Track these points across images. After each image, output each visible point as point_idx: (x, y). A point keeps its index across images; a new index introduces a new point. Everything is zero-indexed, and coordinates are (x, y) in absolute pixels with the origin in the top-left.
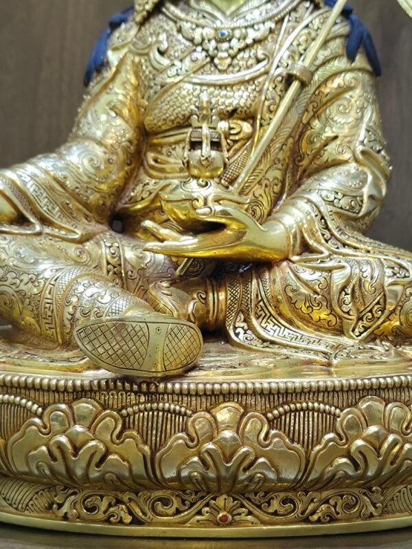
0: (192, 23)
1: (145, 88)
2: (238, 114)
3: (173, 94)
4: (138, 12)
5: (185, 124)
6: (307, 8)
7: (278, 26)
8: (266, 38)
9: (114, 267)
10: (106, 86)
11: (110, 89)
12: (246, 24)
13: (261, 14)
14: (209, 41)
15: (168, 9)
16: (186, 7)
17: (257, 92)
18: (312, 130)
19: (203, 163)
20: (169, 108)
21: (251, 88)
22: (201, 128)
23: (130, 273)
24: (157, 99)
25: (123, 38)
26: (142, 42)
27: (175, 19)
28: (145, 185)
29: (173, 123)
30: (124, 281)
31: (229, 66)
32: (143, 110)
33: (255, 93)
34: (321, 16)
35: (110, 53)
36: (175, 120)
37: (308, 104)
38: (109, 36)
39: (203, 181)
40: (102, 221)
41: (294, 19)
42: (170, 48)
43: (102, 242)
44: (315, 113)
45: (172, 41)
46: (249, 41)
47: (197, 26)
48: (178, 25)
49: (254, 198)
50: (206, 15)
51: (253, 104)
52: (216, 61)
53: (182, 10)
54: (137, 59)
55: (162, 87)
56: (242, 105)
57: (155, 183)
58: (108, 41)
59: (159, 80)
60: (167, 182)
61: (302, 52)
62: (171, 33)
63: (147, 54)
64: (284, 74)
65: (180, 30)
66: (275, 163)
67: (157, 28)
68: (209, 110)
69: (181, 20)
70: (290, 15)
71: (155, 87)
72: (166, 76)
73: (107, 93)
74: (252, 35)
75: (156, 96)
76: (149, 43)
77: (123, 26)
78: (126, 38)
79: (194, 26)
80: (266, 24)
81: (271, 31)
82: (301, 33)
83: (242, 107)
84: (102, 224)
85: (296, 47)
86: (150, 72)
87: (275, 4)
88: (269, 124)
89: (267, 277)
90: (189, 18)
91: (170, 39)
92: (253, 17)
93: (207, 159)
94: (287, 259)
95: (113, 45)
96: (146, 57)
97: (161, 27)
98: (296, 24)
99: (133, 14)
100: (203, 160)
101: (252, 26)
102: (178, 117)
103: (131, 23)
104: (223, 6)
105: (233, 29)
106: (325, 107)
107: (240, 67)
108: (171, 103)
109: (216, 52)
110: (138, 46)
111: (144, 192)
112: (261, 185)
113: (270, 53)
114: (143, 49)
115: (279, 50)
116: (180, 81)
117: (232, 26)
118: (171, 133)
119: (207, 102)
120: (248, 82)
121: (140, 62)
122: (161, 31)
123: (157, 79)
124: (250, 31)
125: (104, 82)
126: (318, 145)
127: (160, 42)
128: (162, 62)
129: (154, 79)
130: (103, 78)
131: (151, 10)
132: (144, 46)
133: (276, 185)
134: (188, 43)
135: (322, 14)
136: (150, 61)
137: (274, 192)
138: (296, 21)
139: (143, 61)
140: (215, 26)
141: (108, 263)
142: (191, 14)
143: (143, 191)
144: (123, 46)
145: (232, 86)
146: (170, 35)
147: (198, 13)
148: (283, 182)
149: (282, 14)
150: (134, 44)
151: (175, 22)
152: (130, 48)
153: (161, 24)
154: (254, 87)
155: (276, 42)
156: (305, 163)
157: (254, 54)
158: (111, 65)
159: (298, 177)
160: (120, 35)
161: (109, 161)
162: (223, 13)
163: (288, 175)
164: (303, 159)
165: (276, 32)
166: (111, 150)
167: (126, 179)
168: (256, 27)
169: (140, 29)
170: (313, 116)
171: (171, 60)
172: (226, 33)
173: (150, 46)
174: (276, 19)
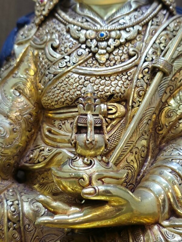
0: (78, 26)
1: (41, 75)
2: (114, 98)
3: (63, 81)
4: (37, 17)
5: (72, 105)
6: (165, 15)
7: (144, 29)
8: (135, 38)
9: (14, 223)
10: (12, 72)
11: (16, 74)
12: (119, 27)
13: (130, 19)
14: (91, 40)
15: (59, 15)
16: (73, 13)
17: (129, 81)
18: (170, 107)
19: (88, 146)
20: (60, 92)
21: (124, 78)
22: (86, 115)
23: (27, 226)
24: (50, 85)
25: (26, 35)
26: (40, 39)
27: (65, 22)
28: (41, 151)
29: (63, 104)
30: (23, 234)
31: (107, 59)
32: (40, 91)
33: (127, 81)
34: (175, 21)
35: (16, 47)
36: (64, 101)
37: (166, 88)
38: (16, 33)
39: (87, 160)
40: (6, 178)
41: (156, 23)
42: (61, 45)
43: (5, 201)
44: (171, 94)
45: (63, 39)
46: (122, 40)
47: (82, 28)
48: (67, 27)
49: (127, 163)
50: (88, 19)
51: (126, 90)
52: (97, 56)
53: (71, 16)
54: (36, 52)
55: (55, 75)
56: (118, 91)
57: (49, 150)
58: (15, 37)
59: (52, 70)
60: (59, 150)
61: (163, 48)
62: (62, 32)
63: (43, 49)
64: (150, 66)
65: (68, 31)
66: (143, 135)
67: (51, 28)
68: (93, 101)
69: (70, 23)
70: (153, 21)
71: (49, 75)
72: (58, 67)
73: (14, 77)
74: (125, 35)
75: (50, 82)
76: (45, 40)
77: (26, 27)
78: (28, 36)
79: (80, 28)
80: (135, 27)
81: (139, 33)
82: (161, 34)
83: (118, 93)
84: (7, 180)
85: (158, 44)
86: (46, 63)
87: (141, 12)
88: (139, 106)
89: (142, 238)
90: (75, 22)
91: (61, 37)
92: (124, 21)
93: (91, 142)
94: (157, 223)
95: (18, 40)
96: (43, 51)
97: (54, 28)
98: (157, 27)
99: (34, 17)
100: (88, 144)
101: (125, 29)
102: (67, 99)
103: (32, 24)
104: (101, 12)
105: (110, 31)
106: (178, 90)
107: (116, 61)
108: (62, 89)
109: (97, 48)
110: (36, 42)
111: (40, 157)
112: (132, 152)
113: (138, 50)
114: (40, 45)
115: (146, 47)
116: (69, 71)
117: (109, 29)
118: (62, 111)
119: (91, 93)
120: (122, 72)
121: (38, 54)
122: (54, 31)
123: (50, 69)
124: (123, 32)
125: (11, 68)
126: (174, 118)
127: (54, 40)
128: (55, 56)
129: (49, 69)
130: (11, 65)
131: (47, 15)
132: (42, 42)
133: (143, 151)
134: (75, 41)
135: (175, 19)
136: (45, 54)
137: (142, 157)
138: (157, 25)
139: (40, 54)
140: (96, 28)
141: (9, 220)
142: (77, 19)
143: (39, 155)
144: (26, 42)
145: (110, 76)
146: (61, 34)
147: (83, 18)
148: (148, 148)
149: (147, 20)
150: (34, 40)
151: (65, 25)
152: (30, 43)
153: (55, 26)
154: (126, 77)
155: (143, 41)
156: (164, 132)
157: (126, 50)
158: (17, 55)
159: (158, 142)
160: (24, 33)
161: (13, 131)
162: (102, 18)
163: (151, 142)
164: (163, 129)
165: (143, 33)
166: (15, 121)
167: (27, 142)
168: (127, 29)
169: (38, 29)
170: (170, 96)
171: (62, 54)
172: (105, 34)
173: (46, 42)
174: (143, 23)
